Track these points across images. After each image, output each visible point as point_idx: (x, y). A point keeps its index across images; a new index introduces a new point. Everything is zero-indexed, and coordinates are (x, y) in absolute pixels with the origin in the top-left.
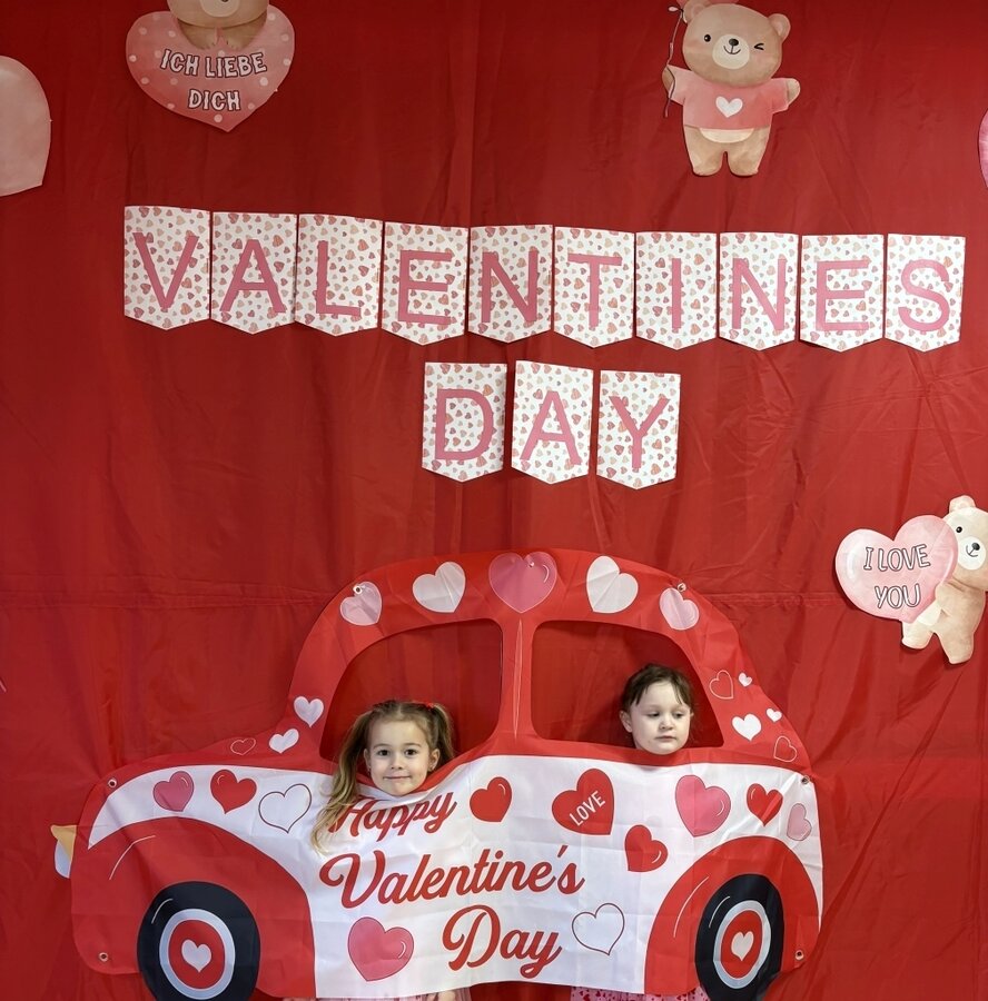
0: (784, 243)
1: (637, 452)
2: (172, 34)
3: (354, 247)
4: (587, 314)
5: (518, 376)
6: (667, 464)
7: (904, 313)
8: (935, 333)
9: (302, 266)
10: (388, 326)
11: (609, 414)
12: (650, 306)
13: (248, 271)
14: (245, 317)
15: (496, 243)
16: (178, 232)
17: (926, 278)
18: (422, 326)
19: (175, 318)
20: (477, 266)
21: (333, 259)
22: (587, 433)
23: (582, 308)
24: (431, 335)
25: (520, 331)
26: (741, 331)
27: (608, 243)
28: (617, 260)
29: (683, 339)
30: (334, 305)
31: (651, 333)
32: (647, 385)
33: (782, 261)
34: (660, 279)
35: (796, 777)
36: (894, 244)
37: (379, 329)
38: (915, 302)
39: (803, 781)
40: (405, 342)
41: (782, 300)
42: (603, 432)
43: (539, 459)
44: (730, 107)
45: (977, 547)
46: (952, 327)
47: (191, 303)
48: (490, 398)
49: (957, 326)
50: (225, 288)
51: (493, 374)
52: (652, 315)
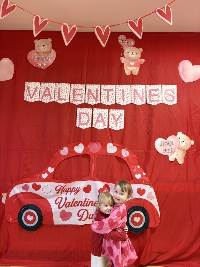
0: (143, 87)
1: (116, 124)
2: (35, 54)
3: (65, 88)
4: (107, 100)
5: (94, 111)
6: (122, 126)
7: (166, 98)
8: (172, 102)
9: (56, 92)
10: (71, 102)
11: (111, 117)
12: (118, 98)
13: (46, 92)
14: (45, 100)
15: (90, 87)
16: (34, 86)
17: (170, 92)
18: (77, 101)
19: (33, 100)
20: (87, 91)
21: (61, 90)
22: (107, 120)
23: (106, 98)
24: (79, 103)
25: (94, 103)
26: (135, 102)
27: (111, 87)
28: (112, 90)
29: (125, 103)
30: (61, 98)
31: (119, 102)
32: (118, 112)
33: (143, 90)
34: (120, 93)
35: (149, 186)
36: (163, 86)
37: (69, 103)
38: (168, 96)
39: (150, 187)
40: (74, 104)
41: (143, 96)
42: (110, 120)
43: (98, 125)
44: (132, 64)
45: (183, 141)
46: (175, 101)
47: (36, 98)
48: (89, 114)
49: (176, 101)
50: (42, 95)
51: (89, 110)
52: (119, 99)
